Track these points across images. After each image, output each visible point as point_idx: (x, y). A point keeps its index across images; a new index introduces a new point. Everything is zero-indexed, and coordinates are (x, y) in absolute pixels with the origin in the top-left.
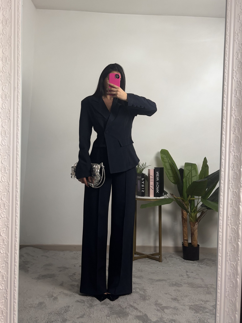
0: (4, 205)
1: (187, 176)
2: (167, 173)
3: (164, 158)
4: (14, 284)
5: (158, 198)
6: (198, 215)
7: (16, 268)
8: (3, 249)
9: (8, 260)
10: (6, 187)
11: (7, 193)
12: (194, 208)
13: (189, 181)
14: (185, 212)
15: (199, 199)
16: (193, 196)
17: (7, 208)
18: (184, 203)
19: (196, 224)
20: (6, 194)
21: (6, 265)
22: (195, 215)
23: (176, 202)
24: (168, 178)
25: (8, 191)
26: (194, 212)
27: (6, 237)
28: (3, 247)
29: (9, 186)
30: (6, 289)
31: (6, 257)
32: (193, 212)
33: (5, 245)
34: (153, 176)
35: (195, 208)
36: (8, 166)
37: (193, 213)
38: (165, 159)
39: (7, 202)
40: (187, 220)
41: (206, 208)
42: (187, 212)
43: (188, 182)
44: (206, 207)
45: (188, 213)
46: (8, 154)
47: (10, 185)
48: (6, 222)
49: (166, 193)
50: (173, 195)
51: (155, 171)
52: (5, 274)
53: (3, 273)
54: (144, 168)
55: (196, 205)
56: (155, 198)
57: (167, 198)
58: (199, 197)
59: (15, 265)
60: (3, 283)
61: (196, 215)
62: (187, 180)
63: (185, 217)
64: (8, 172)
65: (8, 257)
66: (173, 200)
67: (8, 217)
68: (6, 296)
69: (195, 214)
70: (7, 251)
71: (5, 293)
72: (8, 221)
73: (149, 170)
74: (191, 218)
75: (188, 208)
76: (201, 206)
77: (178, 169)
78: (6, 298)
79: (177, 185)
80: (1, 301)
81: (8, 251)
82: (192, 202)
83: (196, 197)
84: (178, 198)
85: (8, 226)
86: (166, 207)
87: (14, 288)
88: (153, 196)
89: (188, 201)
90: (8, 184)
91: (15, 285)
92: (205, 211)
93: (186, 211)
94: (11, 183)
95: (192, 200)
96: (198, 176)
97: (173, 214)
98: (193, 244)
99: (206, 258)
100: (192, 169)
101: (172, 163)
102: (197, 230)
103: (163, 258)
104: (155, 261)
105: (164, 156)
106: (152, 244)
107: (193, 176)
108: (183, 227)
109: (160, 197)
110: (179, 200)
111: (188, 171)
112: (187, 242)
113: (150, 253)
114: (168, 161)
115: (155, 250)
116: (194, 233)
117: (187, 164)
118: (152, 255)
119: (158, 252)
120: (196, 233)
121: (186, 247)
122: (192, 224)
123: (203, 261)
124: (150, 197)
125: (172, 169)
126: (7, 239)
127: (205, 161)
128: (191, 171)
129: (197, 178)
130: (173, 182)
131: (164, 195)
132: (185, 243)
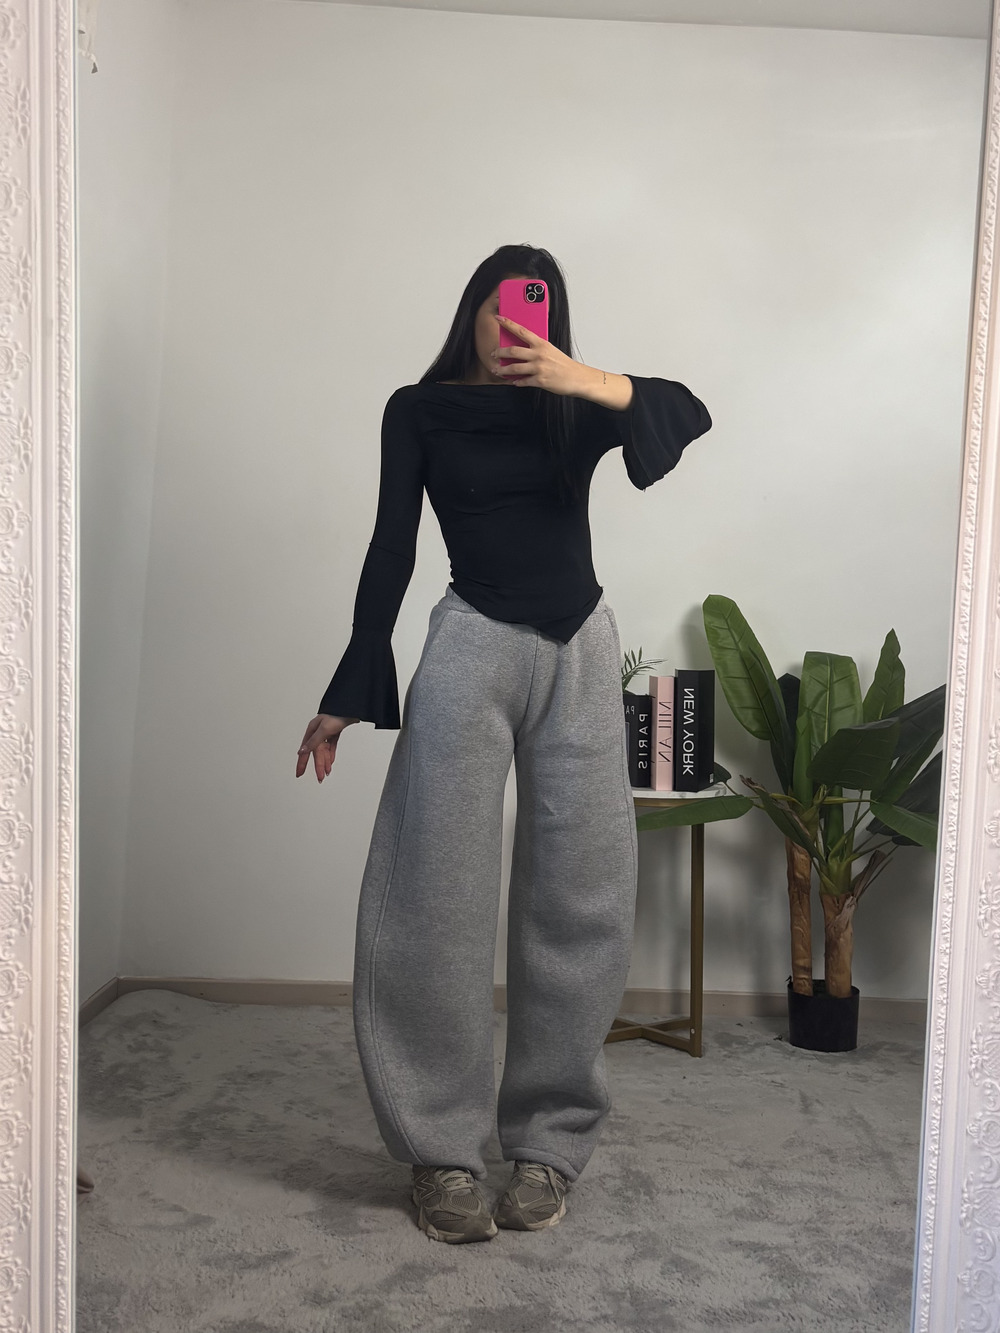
0: (11, 829)
1: (815, 704)
2: (730, 694)
3: (716, 633)
4: (58, 1158)
5: (689, 795)
6: (858, 866)
7: (66, 1095)
8: (7, 1014)
9: (29, 1059)
10: (18, 751)
11: (23, 779)
12: (840, 837)
13: (821, 726)
14: (801, 856)
15: (860, 801)
16: (837, 787)
17: (22, 841)
18: (796, 818)
19: (846, 904)
20: (15, 781)
21: (21, 1079)
22: (843, 868)
23: (764, 812)
24: (735, 713)
25: (27, 771)
26: (841, 854)
27: (21, 965)
28: (9, 1007)
29: (27, 749)
30: (24, 1179)
31: (19, 1049)
32: (834, 856)
33: (17, 997)
34: (671, 706)
35: (844, 837)
36: (21, 662)
37: (834, 860)
38: (722, 637)
39: (22, 816)
40: (810, 887)
41: (891, 838)
42: (812, 853)
43: (815, 730)
44: (892, 833)
45: (815, 859)
46: (23, 610)
47: (33, 744)
48: (17, 902)
49: (724, 776)
50: (753, 784)
51: (679, 681)
52: (17, 1118)
53: (9, 1112)
54: (635, 673)
55: (847, 826)
56: (676, 795)
57: (729, 793)
58: (862, 792)
59: (60, 1082)
60: (8, 1157)
61: (849, 866)
62: (813, 724)
63: (802, 874)
64: (22, 689)
65: (29, 1046)
66: (752, 803)
67: (26, 882)
68: (25, 1210)
69: (845, 863)
70: (26, 1025)
71: (19, 1199)
72: (27, 899)
73: (654, 681)
74: (826, 879)
75: (816, 839)
76: (867, 829)
77: (778, 678)
78: (25, 1218)
79: (769, 742)
80: (4, 1230)
81: (31, 1025)
82: (830, 814)
83: (851, 794)
84: (776, 795)
85: (30, 916)
86: (722, 830)
87: (57, 1174)
88: (670, 787)
89: (814, 807)
90: (23, 740)
92: (887, 853)
93: (810, 853)
94: (37, 737)
95: (831, 806)
96: (860, 708)
97: (752, 861)
98: (834, 984)
99: (885, 1043)
100: (835, 679)
101: (752, 652)
102: (850, 929)
103: (707, 1039)
104: (674, 1050)
105: (718, 623)
106: (662, 982)
107: (837, 705)
108: (793, 914)
109: (696, 792)
110: (779, 806)
111: (819, 688)
112: (806, 977)
113: (655, 1021)
114: (736, 644)
115: (676, 1009)
116: (838, 938)
117: (814, 659)
118: (664, 1026)
119: (688, 1015)
120: (846, 939)
121: (803, 995)
122: (831, 902)
123: (871, 1052)
124: (654, 789)
125: (750, 679)
126: (24, 975)
127: (891, 644)
128: (829, 687)
129: (855, 715)
130: (754, 730)
131: (713, 784)
132: (801, 982)
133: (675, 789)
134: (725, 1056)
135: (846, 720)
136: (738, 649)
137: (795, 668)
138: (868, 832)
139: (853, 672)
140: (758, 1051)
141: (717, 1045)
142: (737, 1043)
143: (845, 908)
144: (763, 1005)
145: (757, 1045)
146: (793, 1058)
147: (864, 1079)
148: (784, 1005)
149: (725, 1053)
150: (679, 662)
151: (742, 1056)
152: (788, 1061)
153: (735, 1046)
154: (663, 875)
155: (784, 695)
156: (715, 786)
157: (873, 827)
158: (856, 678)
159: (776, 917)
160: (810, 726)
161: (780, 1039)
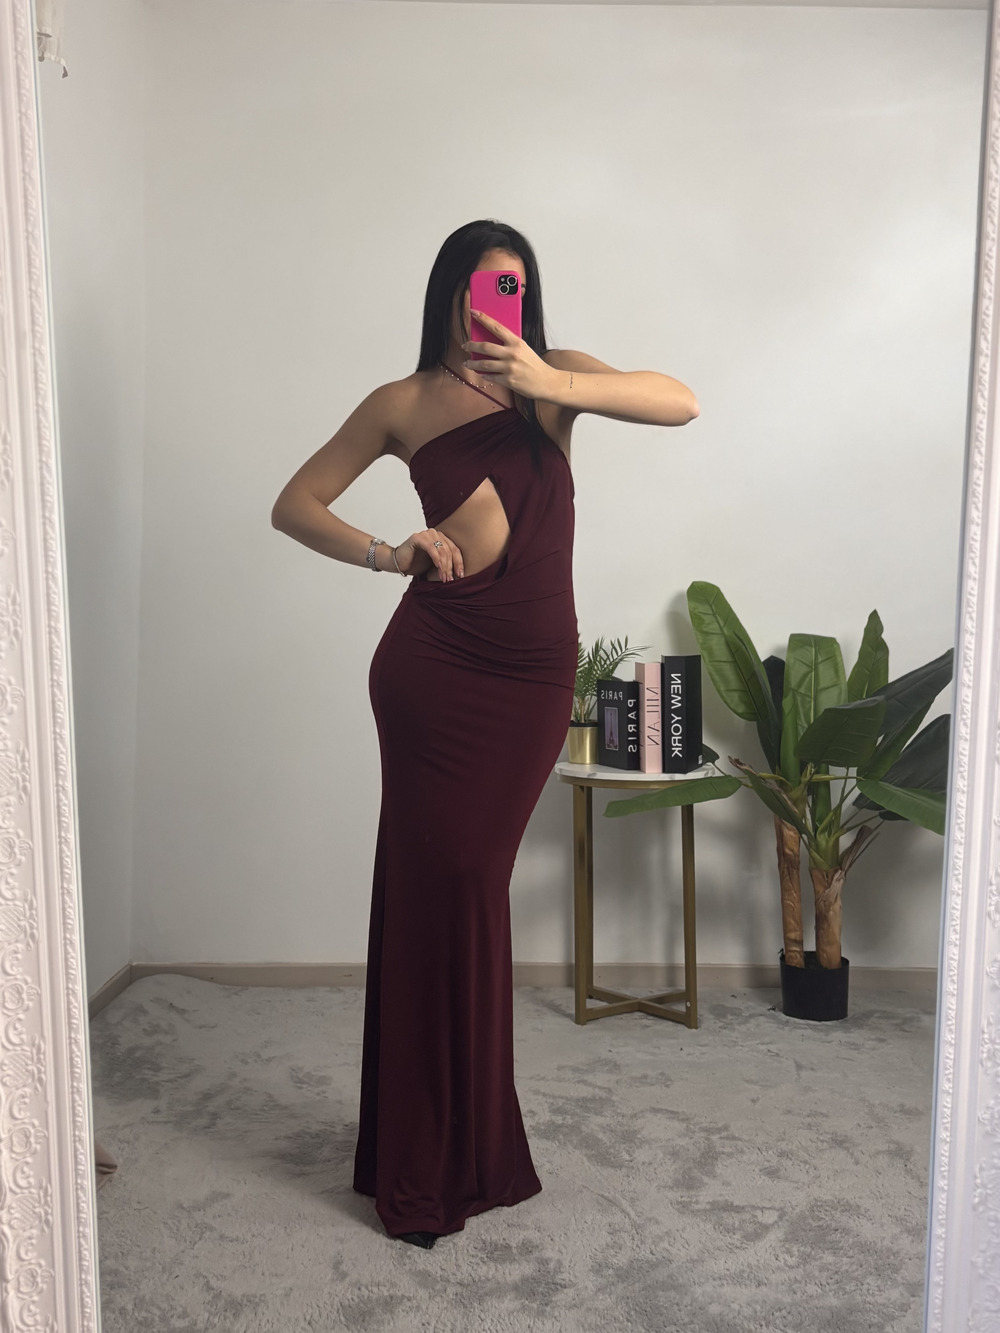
0: (11, 847)
1: (800, 685)
2: (717, 678)
3: (701, 619)
4: (77, 1163)
5: (678, 777)
6: (846, 841)
7: (80, 1103)
8: (18, 1026)
9: (43, 1069)
10: (15, 770)
11: (21, 797)
12: (827, 814)
13: (807, 706)
14: (790, 833)
15: (846, 778)
16: (824, 765)
17: (23, 859)
18: (785, 796)
19: (835, 878)
20: (14, 799)
21: (36, 1089)
22: (831, 843)
23: (753, 791)
24: (722, 697)
26: (828, 829)
27: (29, 980)
28: (19, 1020)
30: (44, 1184)
31: (32, 1059)
32: (823, 832)
33: (27, 1009)
34: (659, 691)
35: (831, 814)
37: (822, 836)
38: (707, 622)
39: (22, 833)
40: (799, 863)
41: (877, 812)
42: (801, 829)
43: (801, 710)
44: (879, 808)
45: (804, 835)
47: (29, 762)
48: (22, 918)
49: (712, 757)
50: (741, 764)
51: (666, 666)
52: (34, 1126)
53: (26, 1121)
54: (621, 660)
55: (835, 801)
56: (666, 777)
57: (718, 774)
58: (848, 769)
59: (75, 1091)
60: (27, 1163)
61: (837, 842)
62: (799, 704)
63: (792, 851)
65: (42, 1057)
66: (740, 784)
67: (29, 897)
68: (46, 1213)
69: (833, 839)
70: (37, 1036)
72: (32, 914)
73: (640, 668)
74: (815, 854)
75: (804, 816)
76: (854, 803)
77: (762, 660)
78: (47, 1222)
79: (755, 723)
80: (27, 1233)
81: (42, 1036)
82: (818, 791)
83: (837, 771)
84: (764, 774)
86: (710, 810)
87: (76, 1178)
88: (660, 770)
89: (802, 785)
91: (80, 1167)
92: (873, 828)
93: (796, 828)
95: (818, 784)
96: (844, 687)
97: (743, 838)
98: (825, 955)
99: (877, 1011)
100: (820, 660)
101: (738, 638)
102: (839, 902)
103: (702, 1010)
104: (670, 1023)
105: (703, 608)
106: (657, 957)
107: (822, 686)
108: (784, 890)
109: (685, 772)
110: (768, 785)
111: (804, 669)
112: (798, 949)
113: (650, 995)
114: (721, 628)
115: (671, 982)
116: (828, 912)
117: (798, 641)
118: (661, 1000)
119: (682, 987)
120: (836, 913)
121: (794, 967)
122: (820, 877)
123: (861, 1021)
124: (644, 772)
125: (735, 662)
126: (32, 988)
127: (874, 624)
128: (814, 667)
129: (840, 693)
130: (740, 711)
131: (701, 765)
132: (793, 954)
133: (665, 771)
134: (721, 1027)
135: (831, 700)
136: (723, 633)
137: (780, 650)
138: (854, 807)
139: (837, 653)
140: (753, 1021)
141: (712, 1017)
142: (733, 1014)
143: (833, 882)
144: (756, 977)
145: (752, 1016)
146: (787, 1028)
147: (855, 1047)
148: (777, 976)
149: (721, 1024)
150: (664, 648)
151: (737, 1027)
152: (781, 1031)
153: (730, 1017)
154: (654, 854)
155: (770, 677)
156: (704, 767)
157: (859, 802)
158: (839, 659)
159: (766, 891)
160: (795, 705)
161: (774, 1009)
